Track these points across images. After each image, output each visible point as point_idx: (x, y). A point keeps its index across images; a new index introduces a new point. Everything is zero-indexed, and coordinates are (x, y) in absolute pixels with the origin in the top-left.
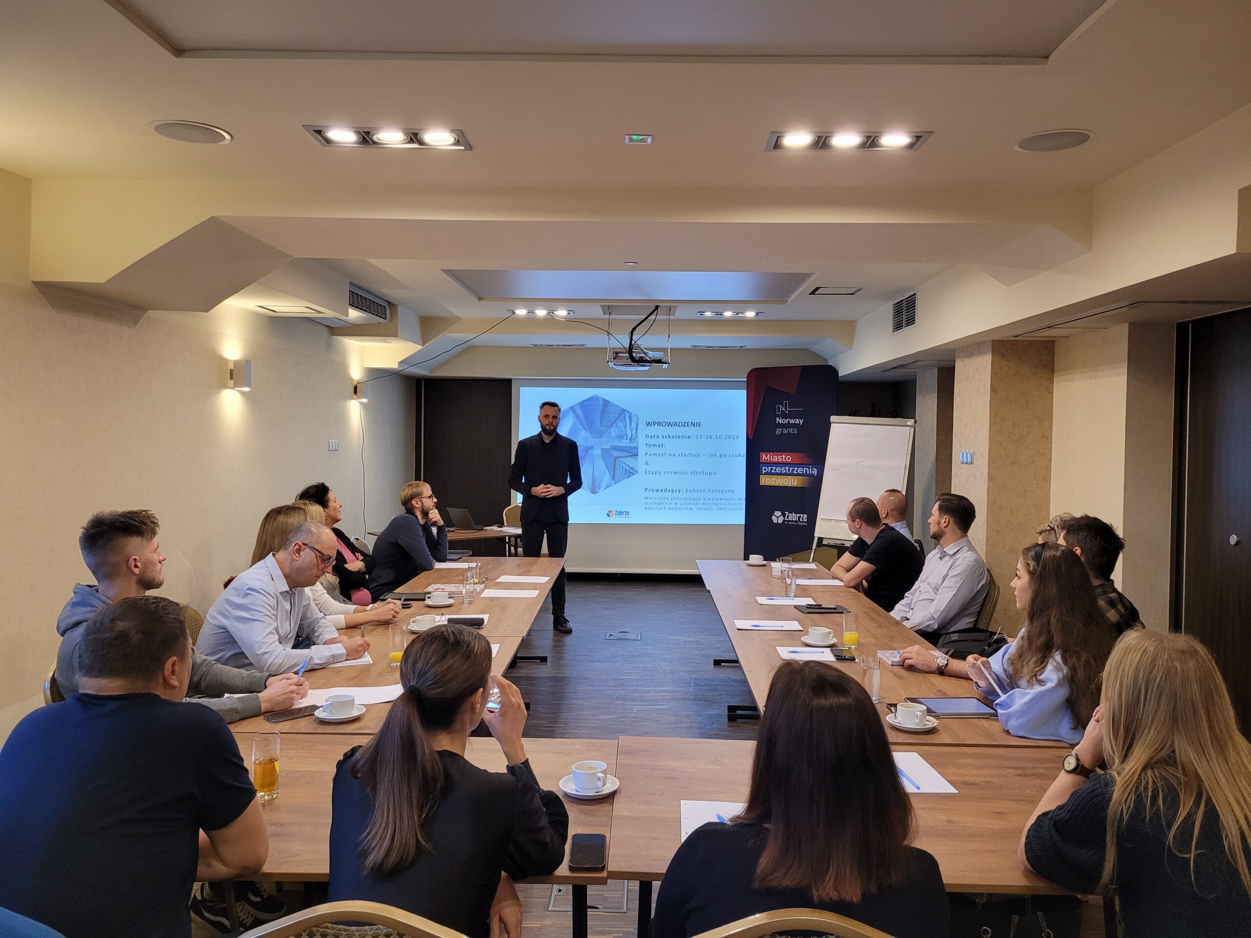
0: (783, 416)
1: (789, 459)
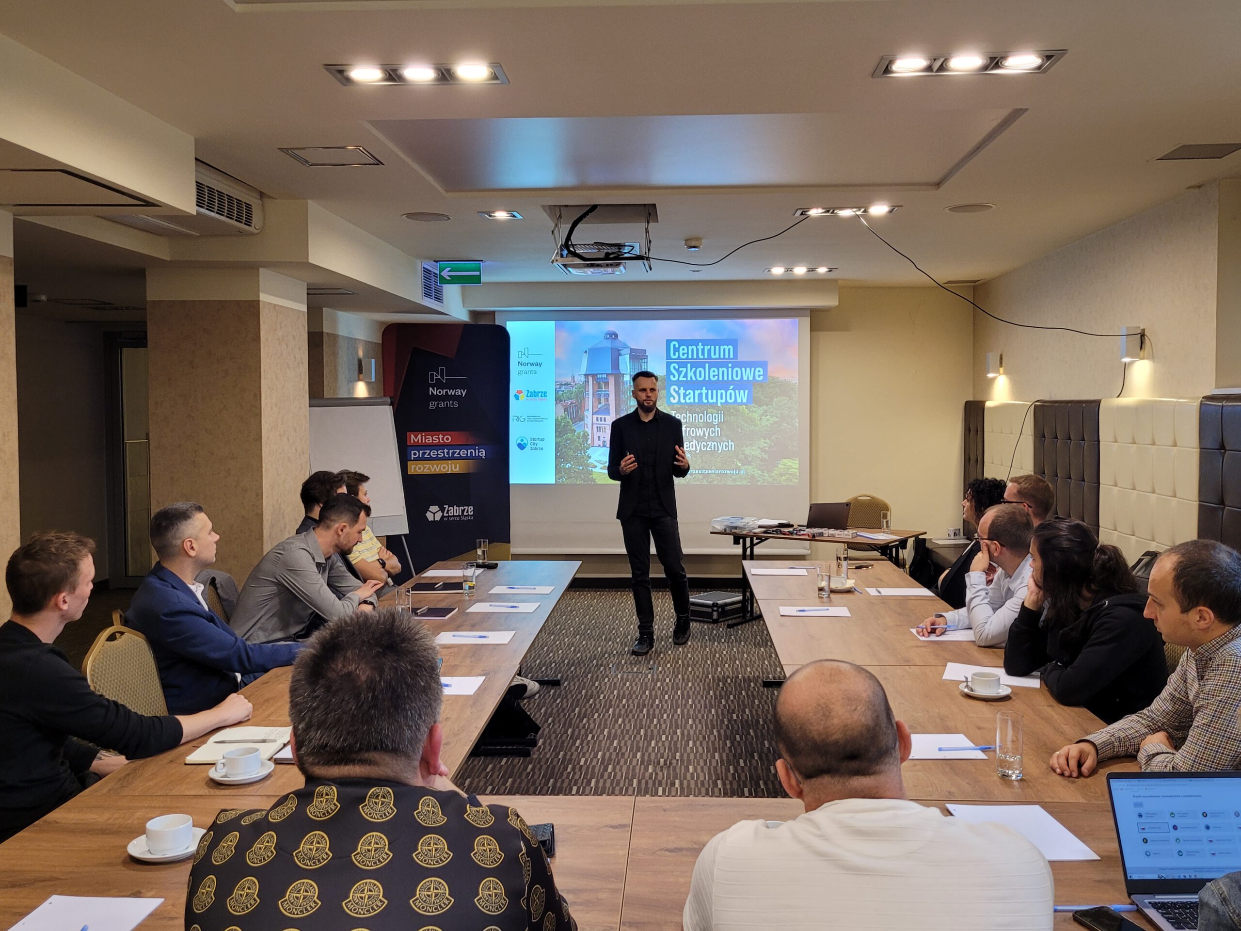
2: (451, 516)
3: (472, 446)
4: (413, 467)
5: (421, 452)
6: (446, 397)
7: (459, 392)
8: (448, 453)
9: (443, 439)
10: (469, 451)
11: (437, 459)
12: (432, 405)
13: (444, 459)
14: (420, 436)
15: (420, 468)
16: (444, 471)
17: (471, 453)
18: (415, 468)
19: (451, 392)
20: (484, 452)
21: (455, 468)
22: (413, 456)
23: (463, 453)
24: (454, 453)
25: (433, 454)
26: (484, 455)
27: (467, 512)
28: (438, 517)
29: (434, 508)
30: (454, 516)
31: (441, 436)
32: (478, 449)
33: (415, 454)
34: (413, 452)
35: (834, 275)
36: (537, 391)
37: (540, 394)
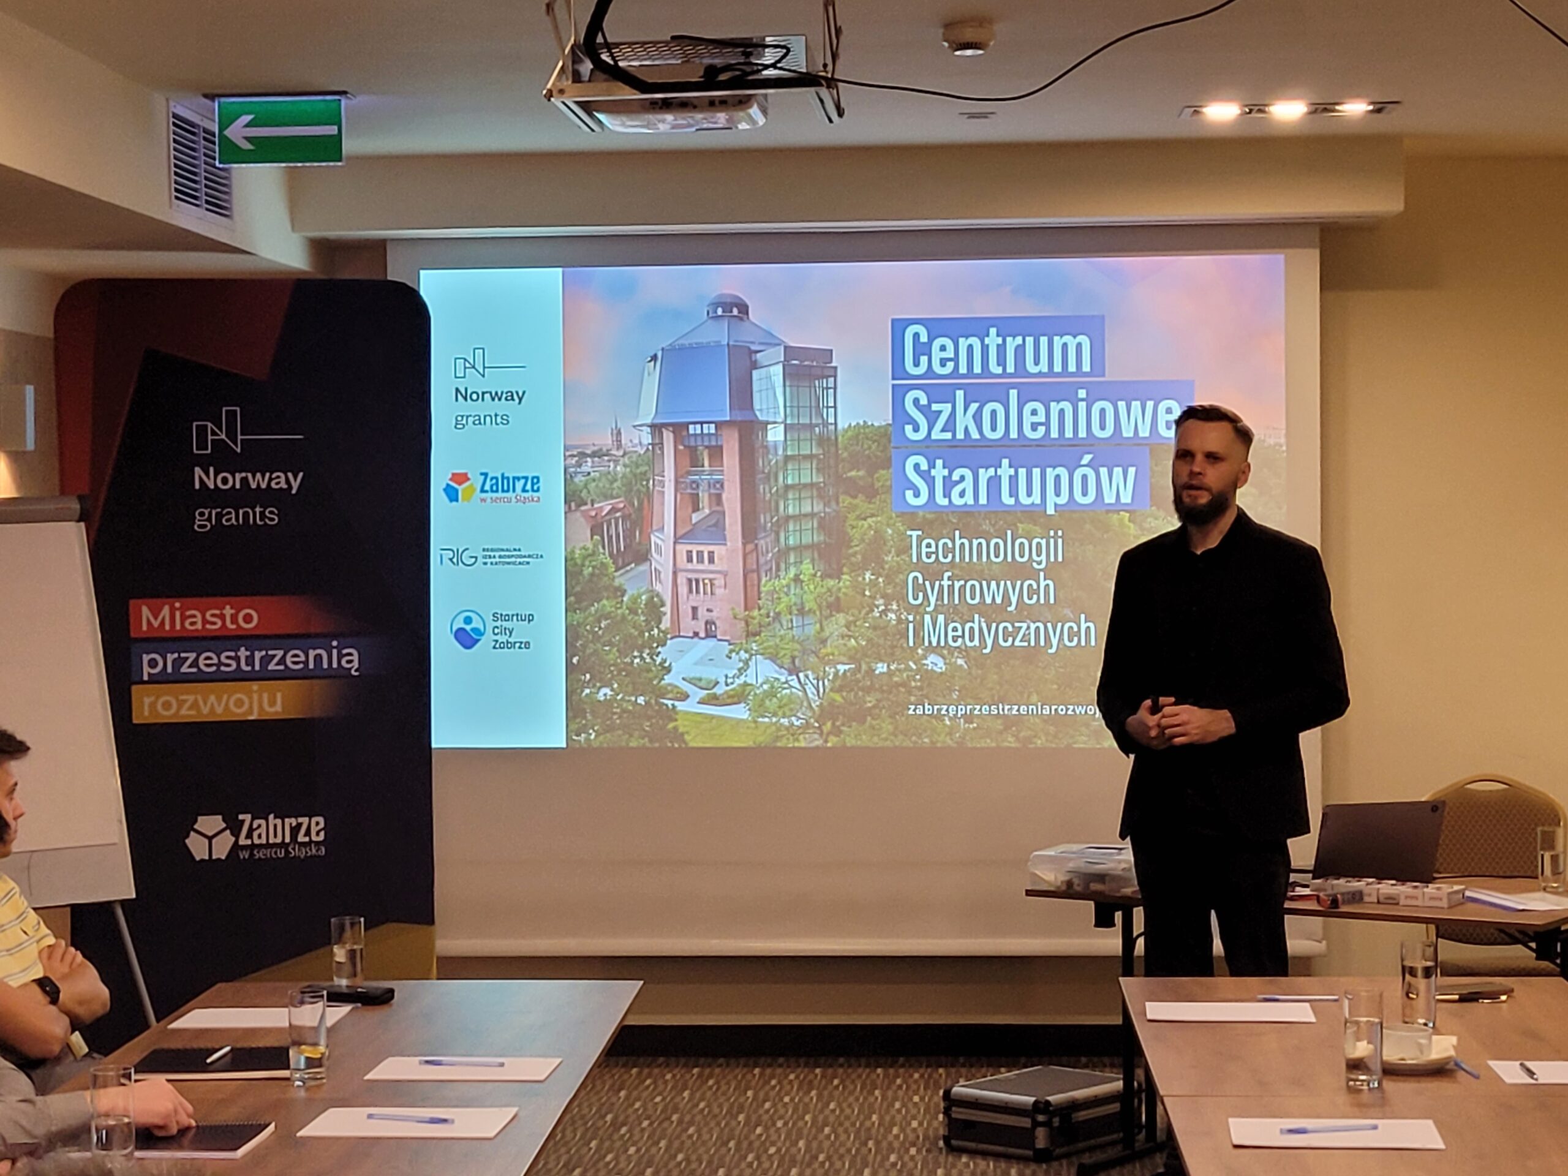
0: (222, 459)
1: (248, 619)
2: (260, 846)
3: (321, 639)
4: (147, 701)
5: (170, 657)
6: (244, 497)
7: (279, 481)
8: (250, 661)
9: (234, 619)
10: (312, 654)
11: (219, 677)
12: (203, 520)
13: (239, 677)
14: (166, 611)
15: (167, 706)
16: (238, 713)
17: (318, 658)
18: (153, 705)
19: (258, 481)
20: (356, 658)
21: (272, 703)
22: (146, 669)
23: (294, 659)
24: (266, 660)
25: (207, 661)
26: (356, 664)
27: (308, 833)
28: (222, 848)
29: (209, 823)
30: (268, 845)
31: (228, 611)
32: (339, 649)
33: (153, 663)
34: (146, 658)
35: (1388, 123)
36: (510, 474)
37: (519, 485)
